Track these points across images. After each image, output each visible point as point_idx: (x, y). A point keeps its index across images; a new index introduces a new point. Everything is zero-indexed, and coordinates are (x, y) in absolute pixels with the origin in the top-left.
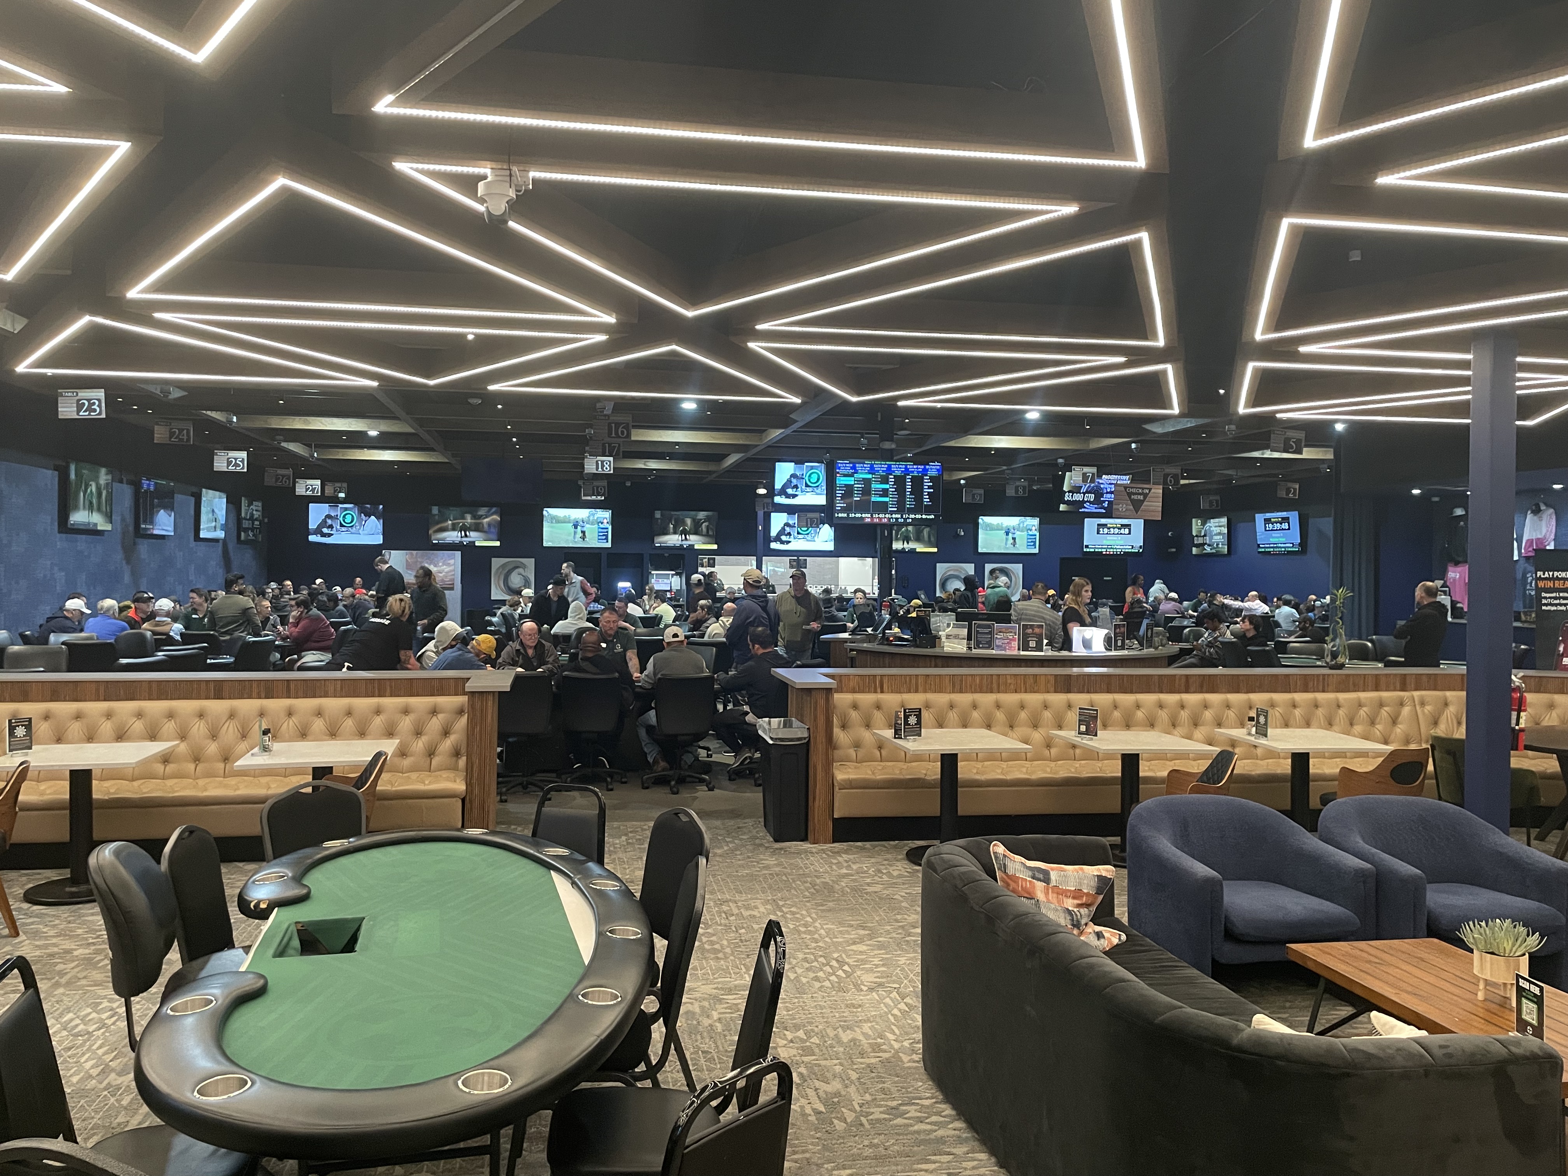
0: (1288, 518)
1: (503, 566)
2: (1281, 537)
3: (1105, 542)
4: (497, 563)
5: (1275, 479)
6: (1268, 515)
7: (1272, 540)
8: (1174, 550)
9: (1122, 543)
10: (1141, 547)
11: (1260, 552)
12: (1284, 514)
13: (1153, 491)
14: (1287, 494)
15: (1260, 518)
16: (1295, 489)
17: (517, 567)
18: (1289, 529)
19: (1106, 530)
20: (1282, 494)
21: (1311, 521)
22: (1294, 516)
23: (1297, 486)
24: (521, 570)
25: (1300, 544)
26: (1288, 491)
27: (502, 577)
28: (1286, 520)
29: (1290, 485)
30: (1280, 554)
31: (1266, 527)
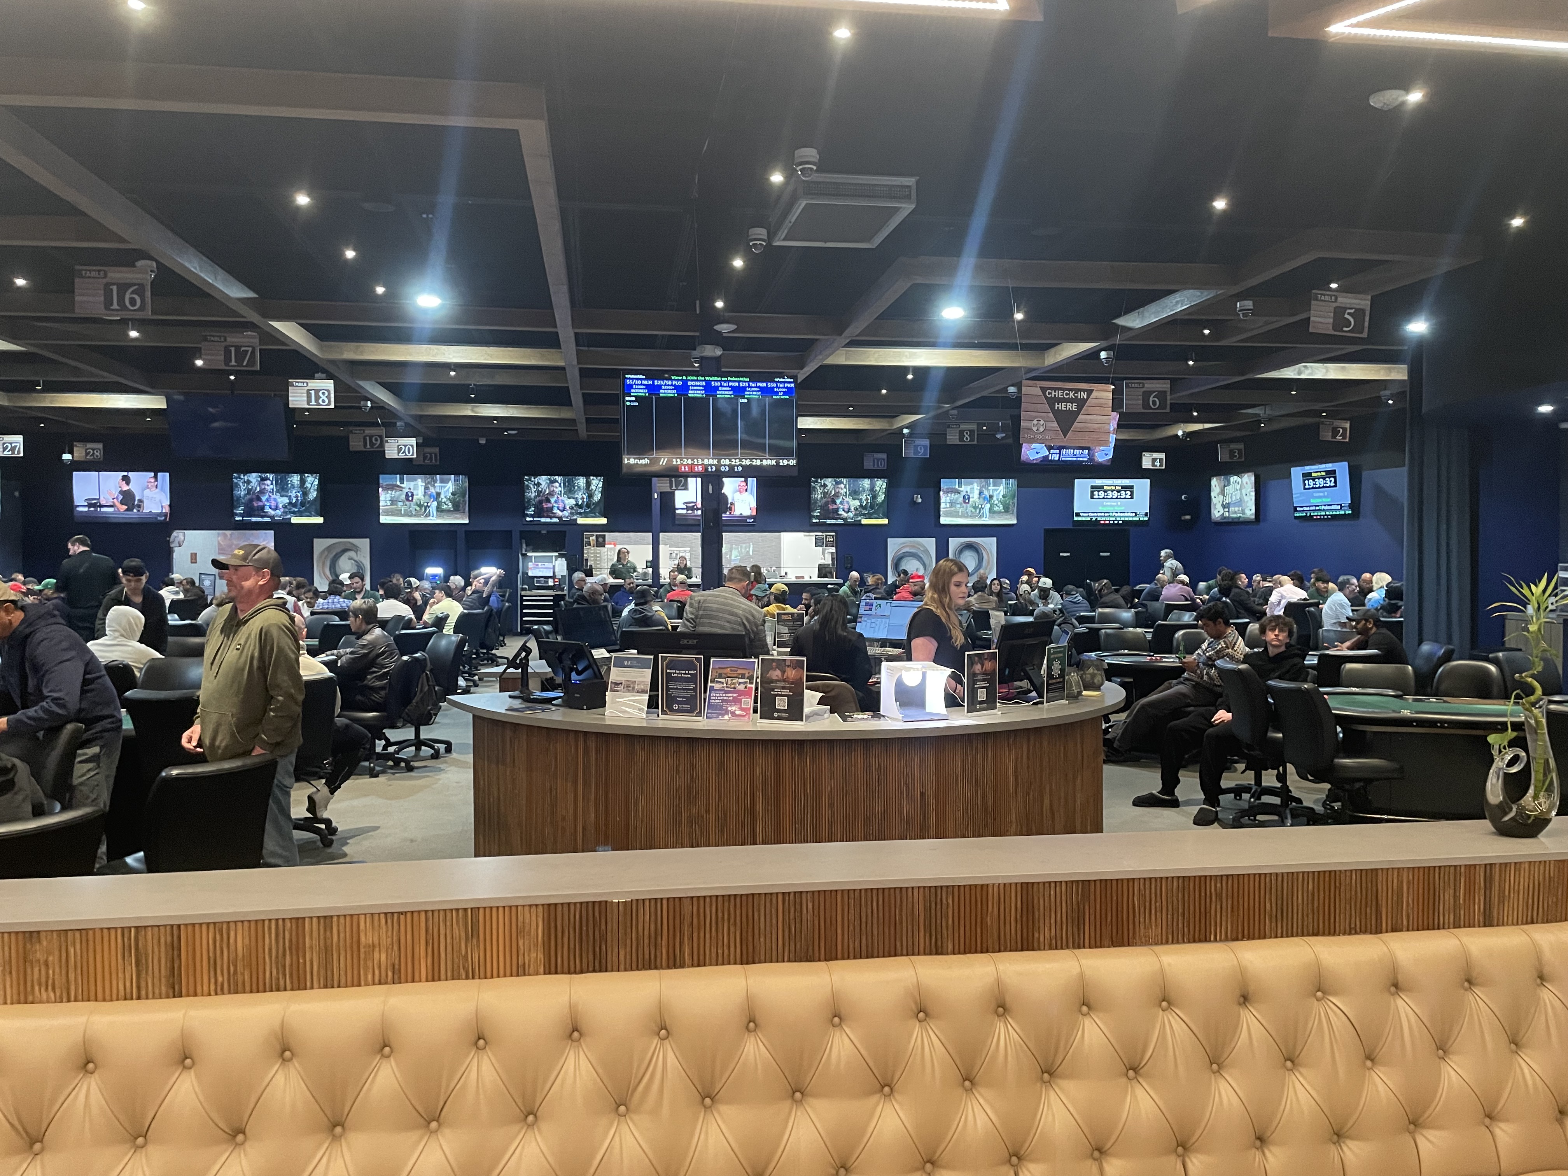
0: (1334, 472)
1: (329, 548)
2: (1325, 497)
3: (1101, 509)
4: (320, 545)
5: (1317, 420)
6: (1308, 469)
7: (1314, 501)
8: (1188, 517)
9: (1122, 509)
10: (1146, 515)
11: (1296, 518)
12: (1329, 466)
13: (1094, 394)
14: (1334, 436)
15: (1297, 473)
16: (1345, 429)
17: (345, 551)
18: (1335, 486)
19: (1102, 494)
20: (1326, 436)
21: (1365, 474)
22: (1342, 469)
23: (1348, 425)
24: (352, 554)
25: (1351, 506)
26: (1335, 432)
27: (328, 563)
28: (1331, 473)
29: (1337, 423)
30: (1322, 519)
31: (1305, 484)
